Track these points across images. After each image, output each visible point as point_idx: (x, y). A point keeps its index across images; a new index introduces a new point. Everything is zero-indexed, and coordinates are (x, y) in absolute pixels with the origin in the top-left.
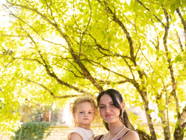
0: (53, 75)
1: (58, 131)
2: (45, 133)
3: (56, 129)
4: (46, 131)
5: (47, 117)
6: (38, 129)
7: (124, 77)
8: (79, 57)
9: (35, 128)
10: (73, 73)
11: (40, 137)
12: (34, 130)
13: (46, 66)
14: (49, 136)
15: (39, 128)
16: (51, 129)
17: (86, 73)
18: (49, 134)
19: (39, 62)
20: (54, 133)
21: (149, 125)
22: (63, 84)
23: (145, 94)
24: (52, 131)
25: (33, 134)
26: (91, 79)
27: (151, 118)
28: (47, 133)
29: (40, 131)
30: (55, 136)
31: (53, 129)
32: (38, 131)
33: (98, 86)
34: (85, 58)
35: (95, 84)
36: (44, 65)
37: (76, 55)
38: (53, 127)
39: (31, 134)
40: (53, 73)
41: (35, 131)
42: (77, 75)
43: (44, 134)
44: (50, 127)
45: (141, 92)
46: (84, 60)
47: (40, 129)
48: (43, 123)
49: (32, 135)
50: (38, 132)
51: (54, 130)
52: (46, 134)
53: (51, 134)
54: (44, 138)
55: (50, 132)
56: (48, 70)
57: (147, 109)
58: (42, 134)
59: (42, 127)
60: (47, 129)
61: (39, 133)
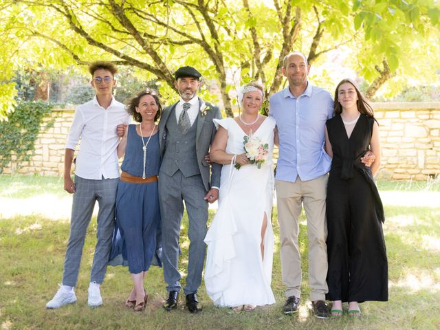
0: (80, 31)
1: (68, 120)
2: (43, 122)
3: (65, 115)
4: (45, 119)
5: (44, 90)
6: (29, 114)
7: (189, 37)
8: (121, 8)
9: (23, 111)
10: (110, 24)
11: (32, 131)
12: (21, 116)
13: (69, 16)
14: (51, 129)
15: (31, 112)
16: (54, 115)
17: (132, 31)
18: (50, 125)
19: (58, 10)
20: (61, 122)
21: (226, 109)
22: (95, 45)
23: (220, 63)
24: (57, 120)
25: (18, 125)
26: (140, 41)
27: (229, 99)
28: (47, 122)
29: (32, 118)
30: (62, 128)
31: (60, 114)
32: (28, 118)
33: (149, 51)
34: (129, 7)
35: (145, 46)
36: (65, 15)
37: (118, 5)
38: (59, 112)
39: (13, 125)
40: (81, 27)
41: (23, 118)
42: (116, 28)
43: (41, 125)
44: (53, 111)
45: (214, 60)
46: (129, 9)
47: (33, 114)
48: (39, 103)
49: (15, 126)
50: (29, 121)
51: (61, 117)
52: (45, 124)
53: (55, 125)
54: (40, 132)
55: (53, 121)
56: (71, 23)
57: (223, 86)
58: (38, 126)
59: (37, 110)
60: (47, 116)
61: (31, 122)
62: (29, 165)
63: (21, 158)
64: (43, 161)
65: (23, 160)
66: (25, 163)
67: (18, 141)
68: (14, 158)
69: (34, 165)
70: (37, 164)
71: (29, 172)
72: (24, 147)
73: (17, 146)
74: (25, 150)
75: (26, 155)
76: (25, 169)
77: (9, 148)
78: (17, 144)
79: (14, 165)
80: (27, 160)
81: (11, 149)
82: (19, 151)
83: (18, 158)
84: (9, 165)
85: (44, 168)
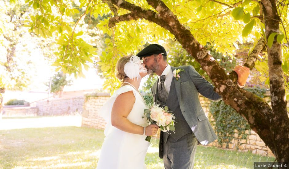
62: (246, 143)
63: (241, 137)
64: (256, 140)
65: (242, 138)
66: (243, 141)
67: (239, 121)
68: (236, 135)
69: (249, 144)
70: (252, 142)
71: (246, 149)
72: (243, 127)
73: (239, 126)
74: (244, 129)
75: (244, 133)
76: (243, 146)
77: (233, 127)
78: (239, 124)
79: (236, 142)
80: (245, 138)
81: (235, 128)
82: (239, 130)
83: (239, 136)
84: (233, 141)
85: (256, 147)
